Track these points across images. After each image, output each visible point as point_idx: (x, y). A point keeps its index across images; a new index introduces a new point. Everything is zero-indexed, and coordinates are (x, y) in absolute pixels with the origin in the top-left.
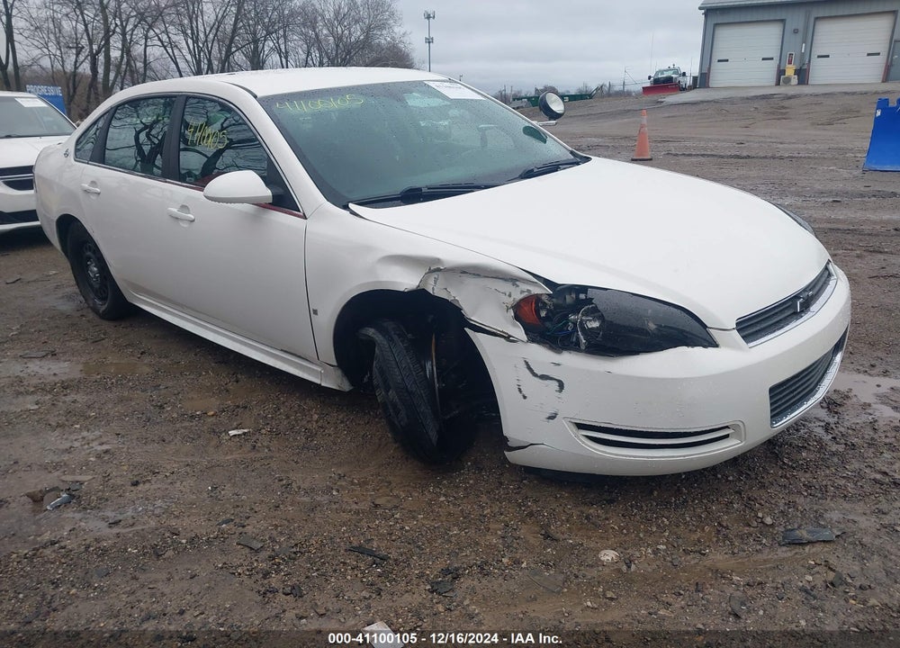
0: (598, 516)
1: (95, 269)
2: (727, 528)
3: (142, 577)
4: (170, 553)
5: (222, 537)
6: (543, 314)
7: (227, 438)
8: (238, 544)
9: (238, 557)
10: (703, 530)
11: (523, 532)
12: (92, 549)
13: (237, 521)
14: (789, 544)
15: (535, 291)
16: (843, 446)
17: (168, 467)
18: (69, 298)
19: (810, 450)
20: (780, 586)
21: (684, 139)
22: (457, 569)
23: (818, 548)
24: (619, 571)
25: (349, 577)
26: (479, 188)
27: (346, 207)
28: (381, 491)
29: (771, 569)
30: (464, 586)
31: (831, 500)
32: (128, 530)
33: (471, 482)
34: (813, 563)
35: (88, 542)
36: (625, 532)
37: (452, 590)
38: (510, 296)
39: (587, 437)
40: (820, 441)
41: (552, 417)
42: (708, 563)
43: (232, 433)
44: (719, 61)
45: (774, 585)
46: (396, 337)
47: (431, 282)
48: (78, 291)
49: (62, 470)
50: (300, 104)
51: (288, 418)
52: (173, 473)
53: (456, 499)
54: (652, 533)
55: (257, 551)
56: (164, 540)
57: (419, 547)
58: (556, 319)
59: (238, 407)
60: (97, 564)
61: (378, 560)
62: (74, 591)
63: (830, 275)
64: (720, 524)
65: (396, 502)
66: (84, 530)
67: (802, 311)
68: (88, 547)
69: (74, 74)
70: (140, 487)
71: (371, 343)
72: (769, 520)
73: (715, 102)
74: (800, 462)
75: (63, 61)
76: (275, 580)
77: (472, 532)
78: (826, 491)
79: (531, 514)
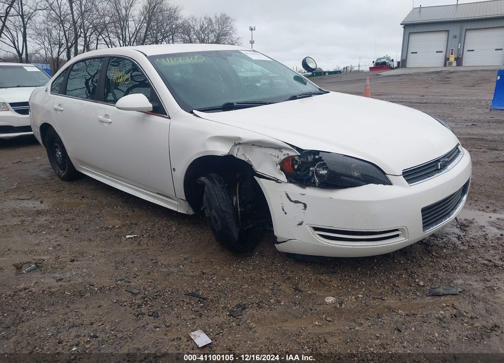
0: (326, 280)
1: (60, 153)
2: (398, 287)
3: (72, 306)
4: (88, 294)
5: (118, 287)
6: (296, 167)
7: (125, 239)
8: (126, 291)
9: (125, 297)
10: (384, 288)
11: (283, 287)
12: (46, 292)
13: (127, 280)
14: (432, 295)
15: (292, 154)
16: (467, 247)
17: (92, 253)
18: (46, 170)
19: (448, 249)
20: (425, 316)
21: (391, 94)
22: (245, 305)
23: (448, 298)
24: (336, 307)
25: (185, 308)
26: (265, 104)
27: (192, 113)
28: (206, 266)
29: (421, 307)
30: (248, 313)
31: (458, 274)
32: (66, 283)
33: (257, 262)
34: (445, 305)
35: (44, 289)
36: (340, 288)
37: (241, 315)
38: (278, 157)
39: (320, 235)
40: (454, 244)
41: (300, 224)
42: (386, 304)
43: (128, 237)
44: (412, 53)
45: (422, 315)
46: (216, 182)
47: (236, 150)
48: (51, 167)
49: (34, 254)
50: (170, 60)
51: (159, 229)
52: (94, 256)
53: (247, 270)
54: (355, 289)
55: (136, 294)
56: (85, 288)
57: (225, 294)
58: (302, 170)
59: (132, 224)
60: (48, 299)
61: (201, 300)
62: (34, 312)
63: (459, 152)
64: (394, 285)
65: (214, 271)
66: (43, 283)
67: (441, 169)
68: (44, 291)
69: (58, 58)
70: (75, 263)
71: (203, 185)
72: (422, 283)
73: (410, 75)
74: (442, 254)
75: (52, 51)
76: (144, 309)
77: (255, 287)
78: (456, 269)
79: (289, 278)
